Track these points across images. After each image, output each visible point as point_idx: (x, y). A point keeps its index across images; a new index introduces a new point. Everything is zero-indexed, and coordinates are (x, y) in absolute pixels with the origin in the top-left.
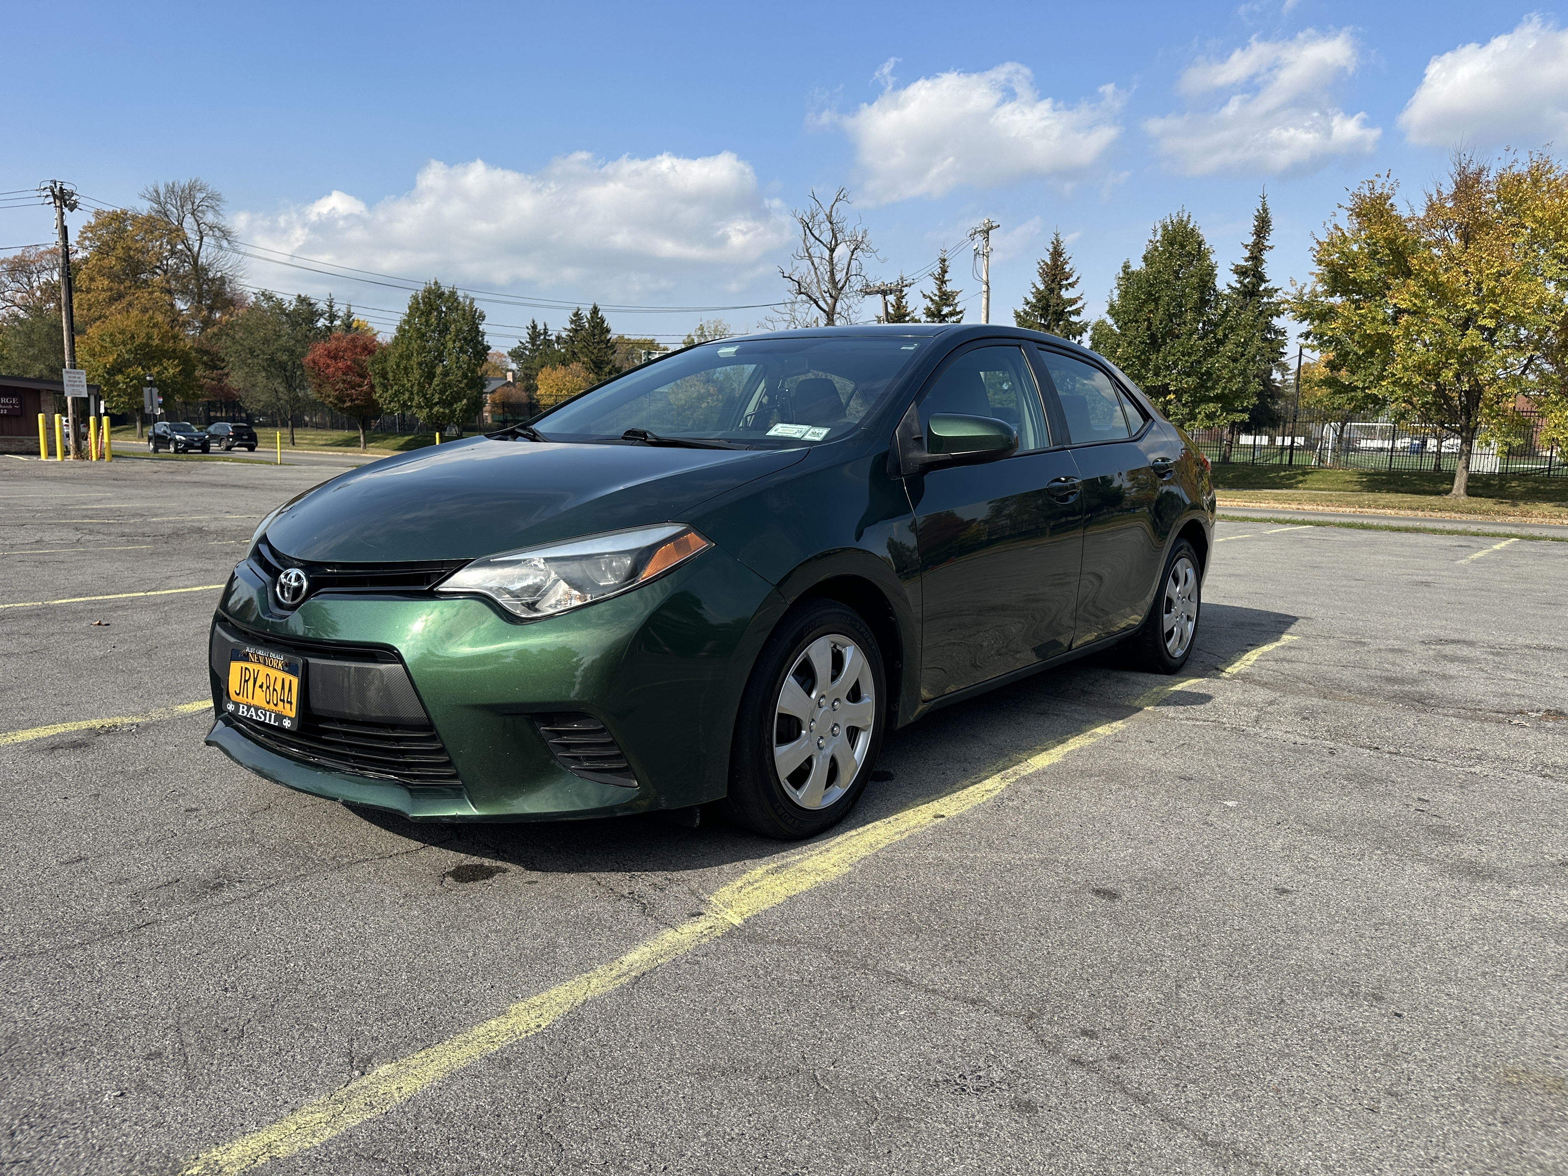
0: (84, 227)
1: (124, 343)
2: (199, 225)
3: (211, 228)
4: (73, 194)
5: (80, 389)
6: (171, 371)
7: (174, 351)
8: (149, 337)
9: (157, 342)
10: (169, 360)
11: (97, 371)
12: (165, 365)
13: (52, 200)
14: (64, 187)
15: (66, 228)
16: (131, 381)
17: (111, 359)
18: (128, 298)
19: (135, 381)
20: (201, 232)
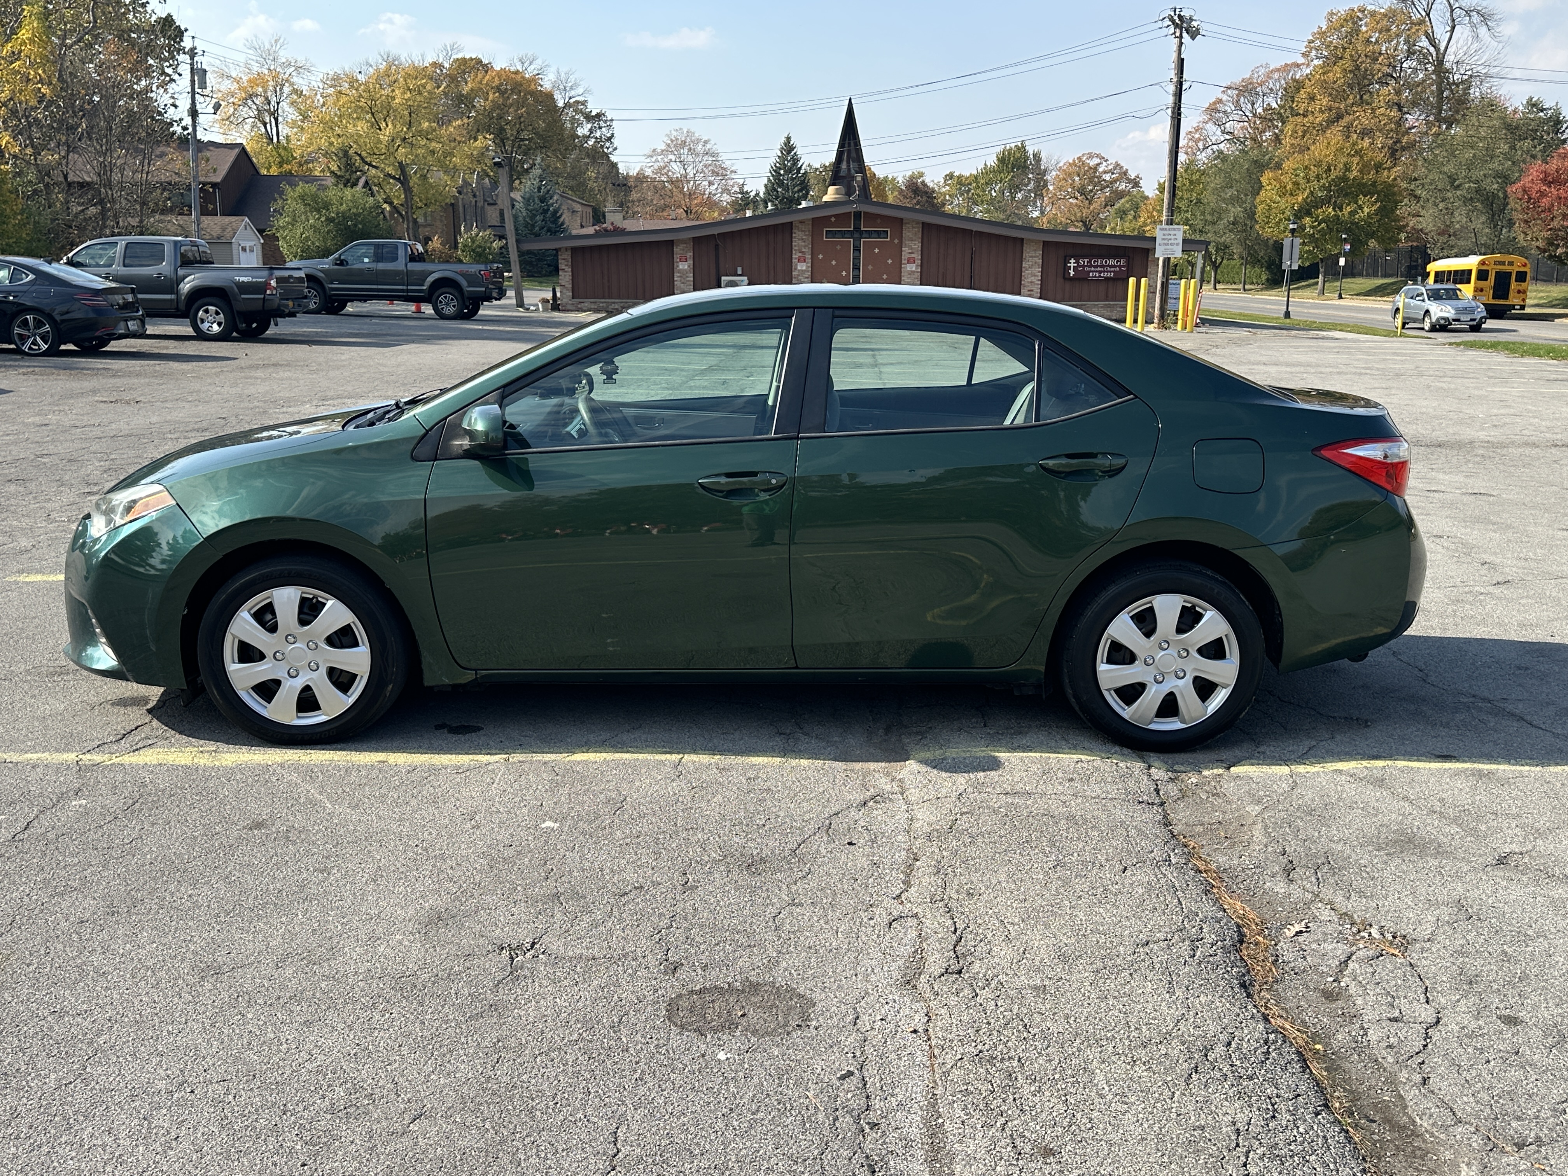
0: (1314, 34)
1: (1318, 178)
2: (1452, 11)
3: (1468, 13)
4: (1191, 19)
5: (1174, 247)
6: (1366, 210)
7: (1374, 184)
8: (1347, 168)
9: (1355, 173)
10: (1365, 196)
11: (1283, 213)
12: (1360, 203)
13: (1172, 30)
14: (1182, 14)
15: (1183, 60)
16: (1319, 224)
17: (1300, 199)
18: (1347, 119)
19: (1323, 225)
20: (1453, 21)
